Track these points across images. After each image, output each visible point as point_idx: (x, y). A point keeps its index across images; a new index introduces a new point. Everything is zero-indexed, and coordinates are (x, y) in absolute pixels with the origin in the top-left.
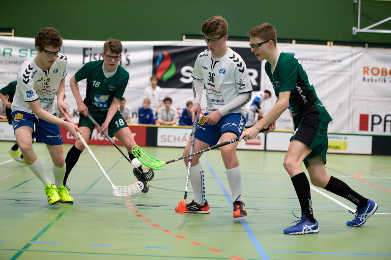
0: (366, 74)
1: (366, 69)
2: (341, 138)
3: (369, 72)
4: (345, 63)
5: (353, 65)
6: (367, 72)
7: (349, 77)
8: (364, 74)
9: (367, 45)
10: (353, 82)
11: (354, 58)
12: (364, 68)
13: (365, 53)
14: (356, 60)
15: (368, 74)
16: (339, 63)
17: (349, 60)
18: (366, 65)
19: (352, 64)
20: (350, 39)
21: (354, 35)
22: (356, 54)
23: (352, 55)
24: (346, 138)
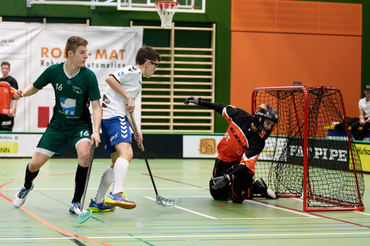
0: (44, 56)
1: (45, 51)
2: (11, 138)
3: (49, 54)
4: (18, 43)
5: (29, 46)
6: (46, 53)
7: (24, 61)
8: (42, 56)
9: (45, 20)
10: (28, 67)
11: (29, 36)
12: (43, 49)
13: (43, 30)
14: (32, 39)
15: (47, 56)
16: (10, 44)
17: (22, 40)
18: (44, 46)
19: (26, 43)
20: (24, 14)
21: (29, 8)
22: (32, 31)
23: (27, 33)
24: (16, 138)
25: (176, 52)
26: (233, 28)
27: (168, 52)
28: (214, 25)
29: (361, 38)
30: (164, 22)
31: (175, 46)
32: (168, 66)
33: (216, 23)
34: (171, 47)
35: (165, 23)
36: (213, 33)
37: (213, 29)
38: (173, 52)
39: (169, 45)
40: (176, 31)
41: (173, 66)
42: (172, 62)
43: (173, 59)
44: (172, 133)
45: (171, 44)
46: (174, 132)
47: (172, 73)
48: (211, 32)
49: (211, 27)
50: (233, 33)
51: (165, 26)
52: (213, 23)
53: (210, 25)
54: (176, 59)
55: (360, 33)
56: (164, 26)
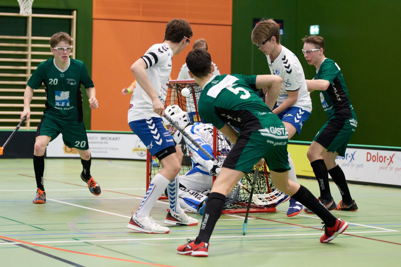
25: (34, 42)
26: (95, 16)
27: (25, 41)
28: (75, 12)
29: (230, 28)
30: (23, 9)
31: (33, 35)
32: (25, 56)
33: (76, 10)
34: (28, 36)
35: (25, 9)
36: (73, 21)
37: (74, 16)
38: (30, 42)
39: (25, 34)
40: (33, 18)
41: (30, 57)
42: (30, 53)
43: (30, 49)
44: (28, 130)
45: (28, 32)
46: (31, 129)
47: (29, 64)
48: (70, 20)
49: (71, 14)
50: (95, 21)
51: (24, 12)
52: (73, 10)
53: (70, 12)
54: (34, 49)
55: (230, 22)
56: (22, 13)
